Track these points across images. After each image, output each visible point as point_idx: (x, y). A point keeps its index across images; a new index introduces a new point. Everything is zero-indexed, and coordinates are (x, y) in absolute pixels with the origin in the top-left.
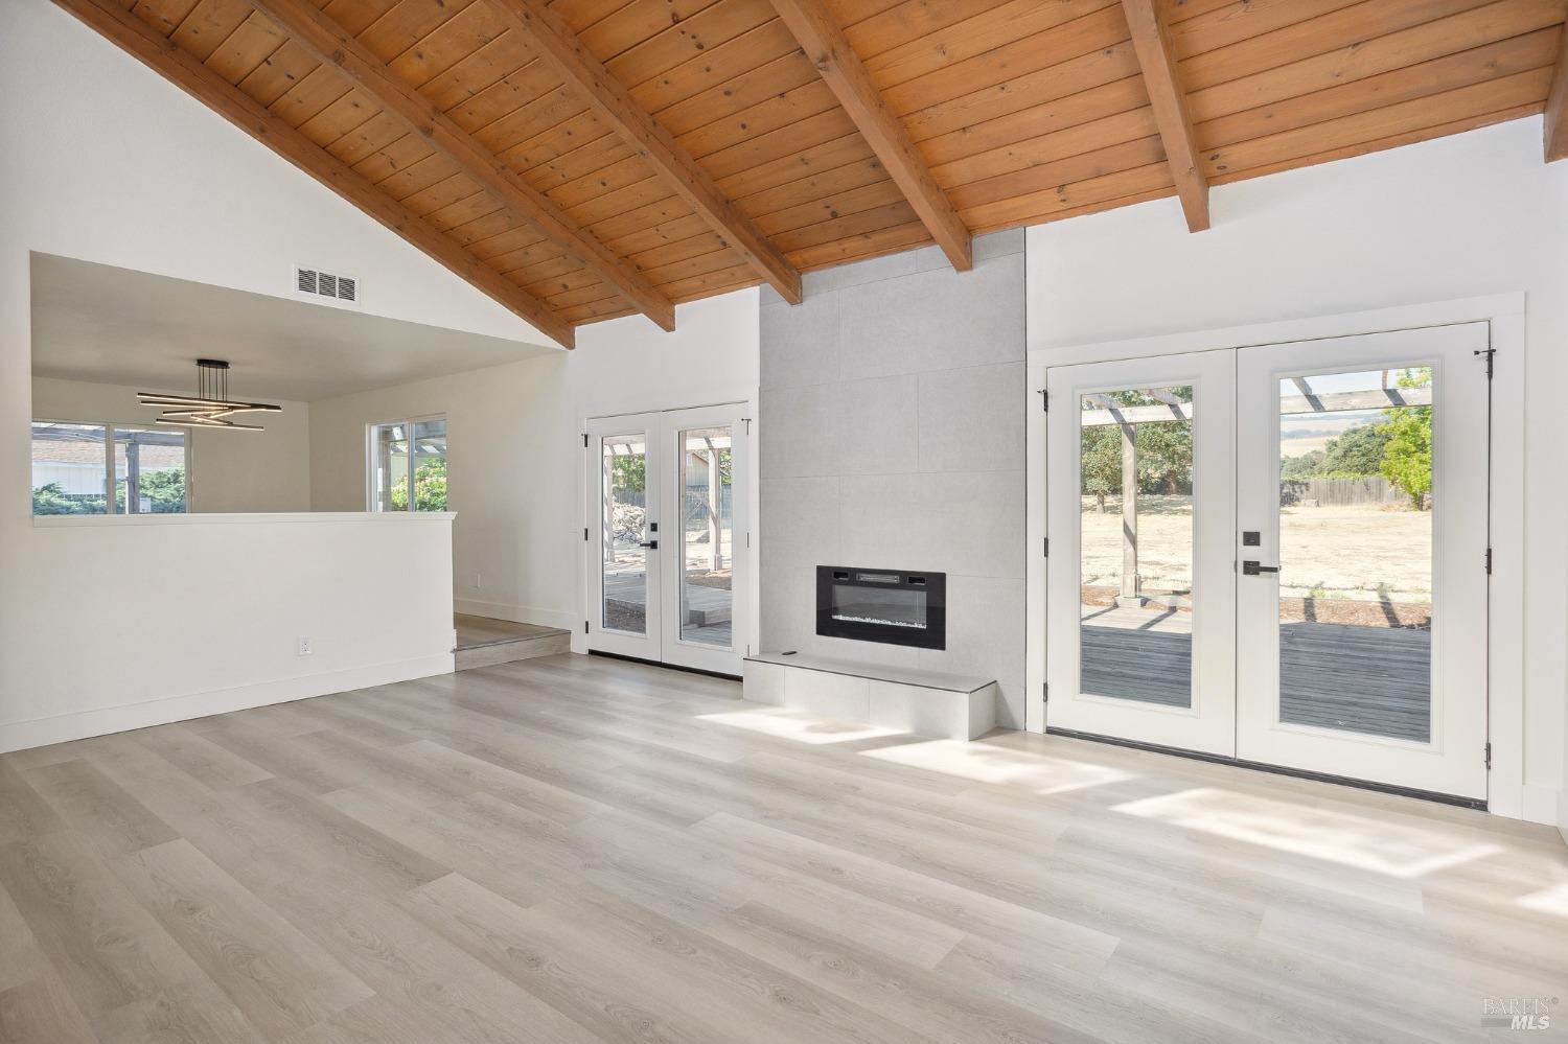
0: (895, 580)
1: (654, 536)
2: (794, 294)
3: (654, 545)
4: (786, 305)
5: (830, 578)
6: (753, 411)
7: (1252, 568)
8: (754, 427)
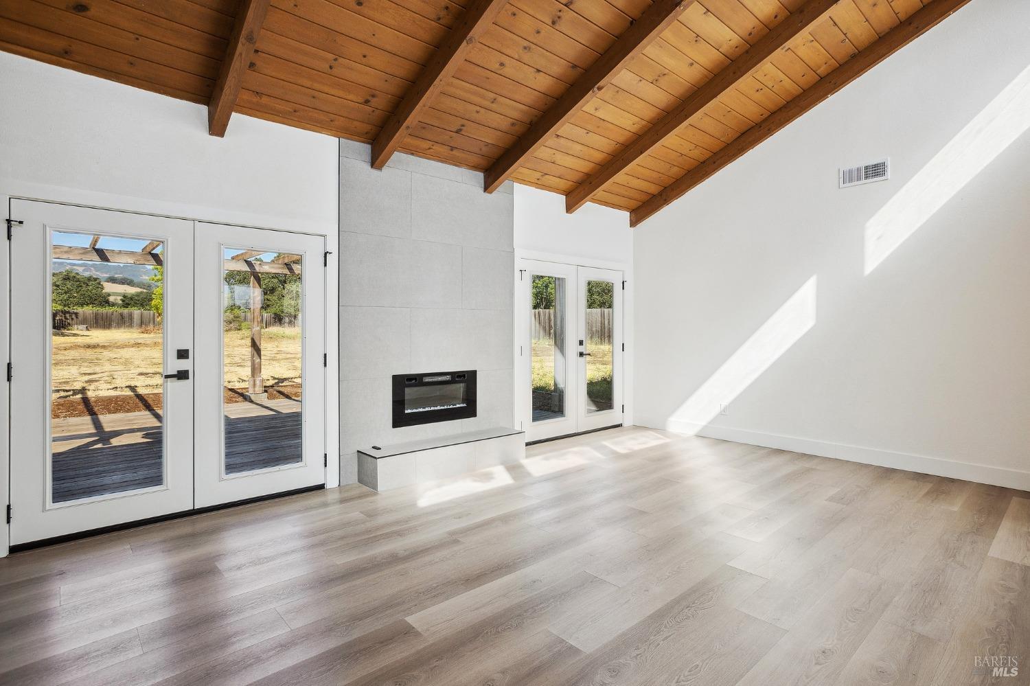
0: (448, 378)
1: (184, 365)
2: (376, 161)
3: (182, 375)
4: (367, 167)
5: (401, 383)
6: (333, 247)
7: (581, 354)
8: (333, 260)
